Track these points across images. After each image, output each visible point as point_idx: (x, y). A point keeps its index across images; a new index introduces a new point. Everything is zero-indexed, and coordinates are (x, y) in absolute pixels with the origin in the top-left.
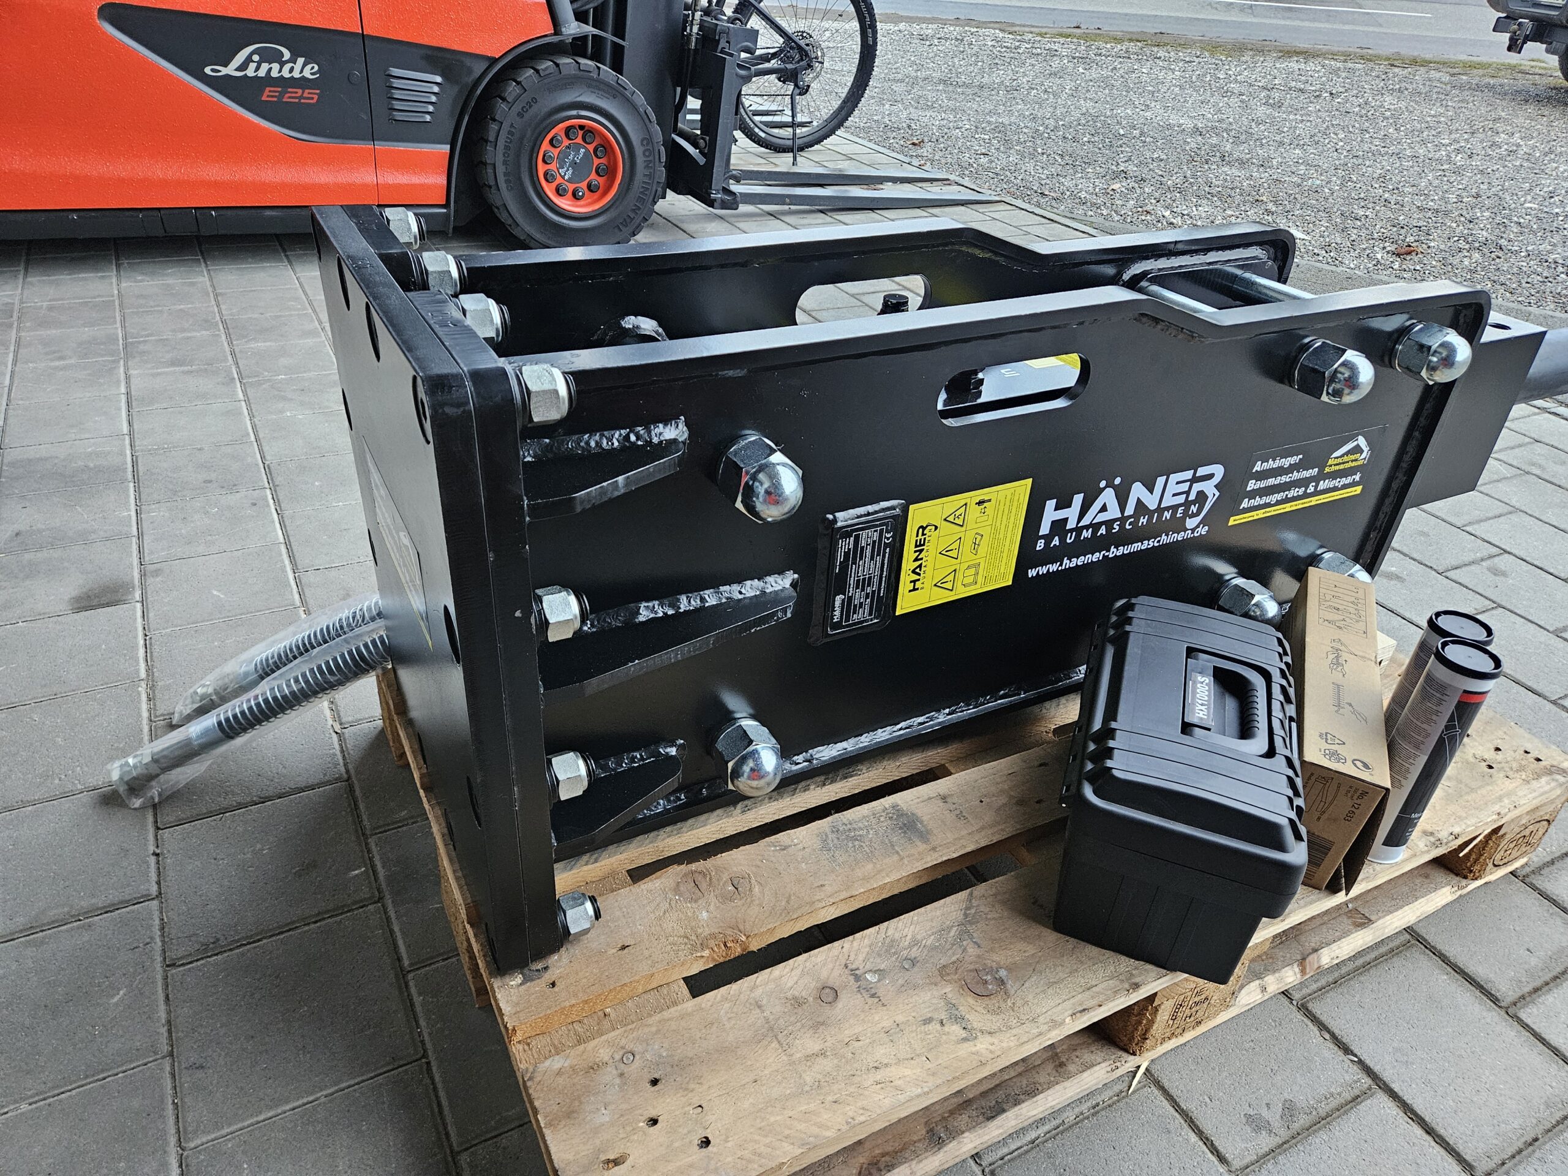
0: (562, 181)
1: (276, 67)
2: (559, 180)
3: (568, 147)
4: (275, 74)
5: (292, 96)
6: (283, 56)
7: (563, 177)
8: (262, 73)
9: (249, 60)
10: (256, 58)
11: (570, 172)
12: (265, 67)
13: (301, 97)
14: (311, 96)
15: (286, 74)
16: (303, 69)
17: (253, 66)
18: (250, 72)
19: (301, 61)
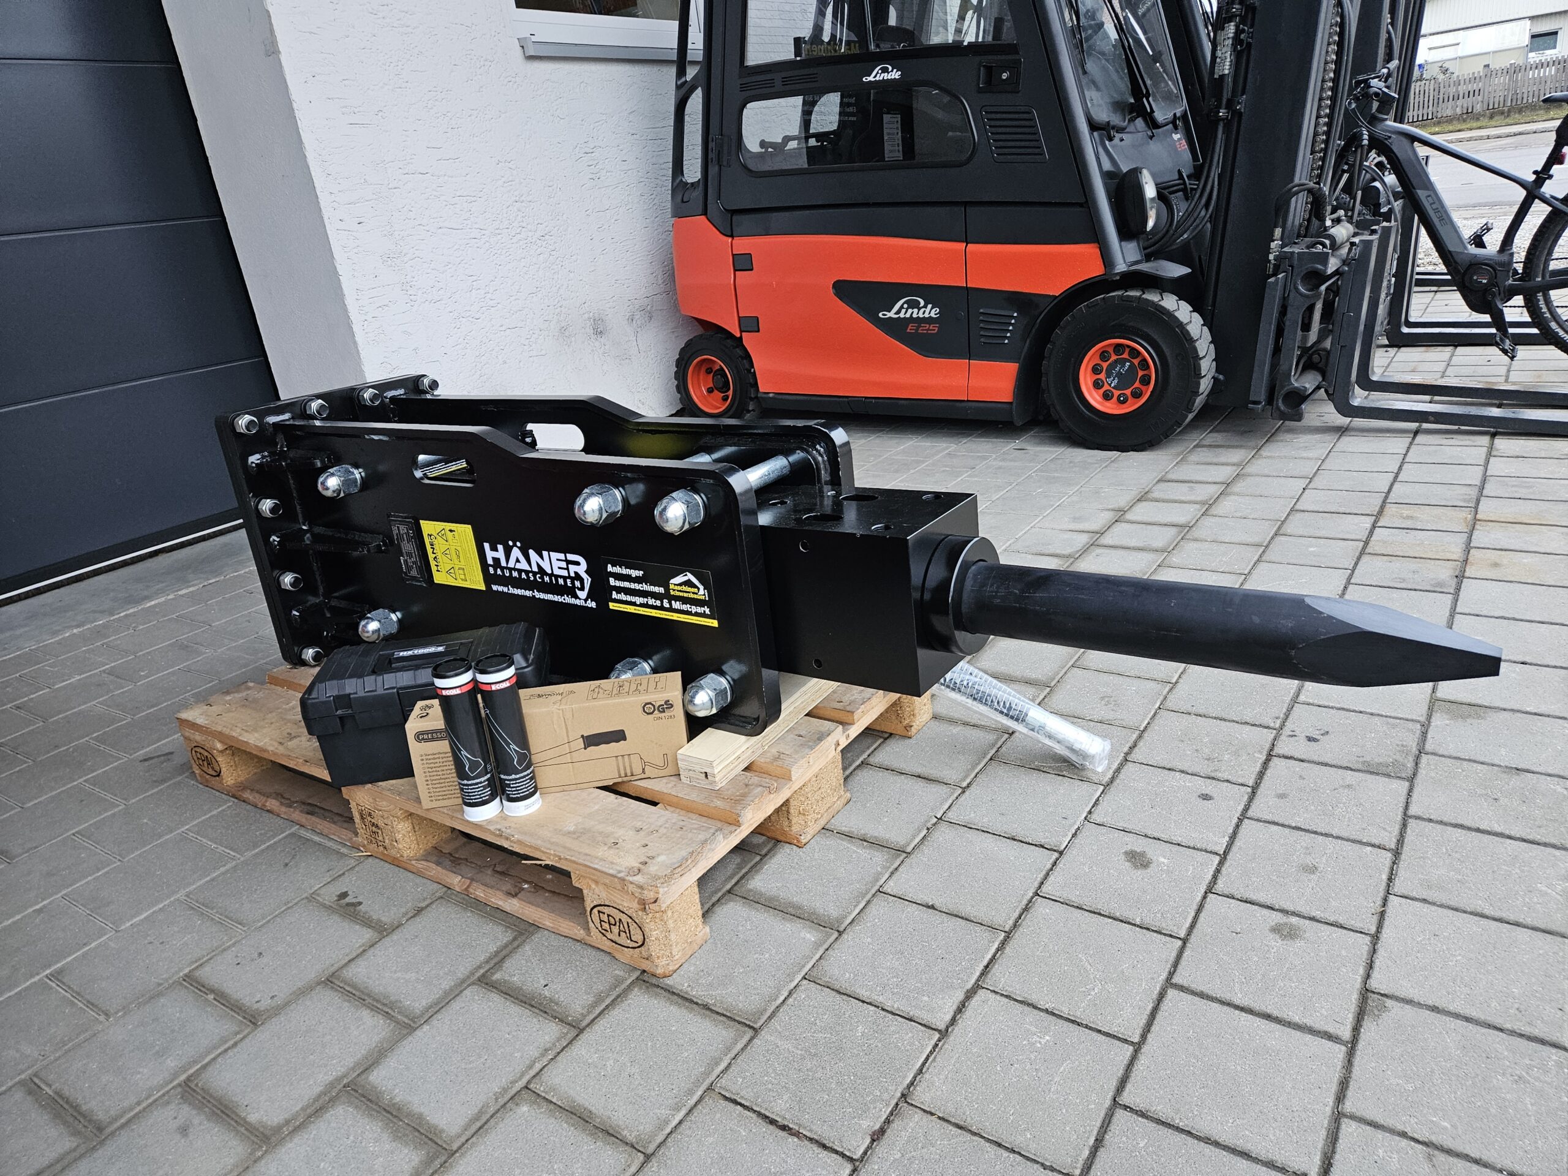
0: (1109, 388)
1: (916, 310)
2: (1106, 387)
3: (1116, 361)
4: (915, 316)
5: (924, 329)
6: (919, 303)
7: (1110, 385)
8: (908, 315)
9: (902, 307)
10: (906, 306)
11: (1116, 381)
12: (910, 311)
13: (928, 329)
14: (934, 329)
15: (921, 315)
16: (931, 312)
17: (903, 311)
18: (902, 315)
19: (930, 306)
